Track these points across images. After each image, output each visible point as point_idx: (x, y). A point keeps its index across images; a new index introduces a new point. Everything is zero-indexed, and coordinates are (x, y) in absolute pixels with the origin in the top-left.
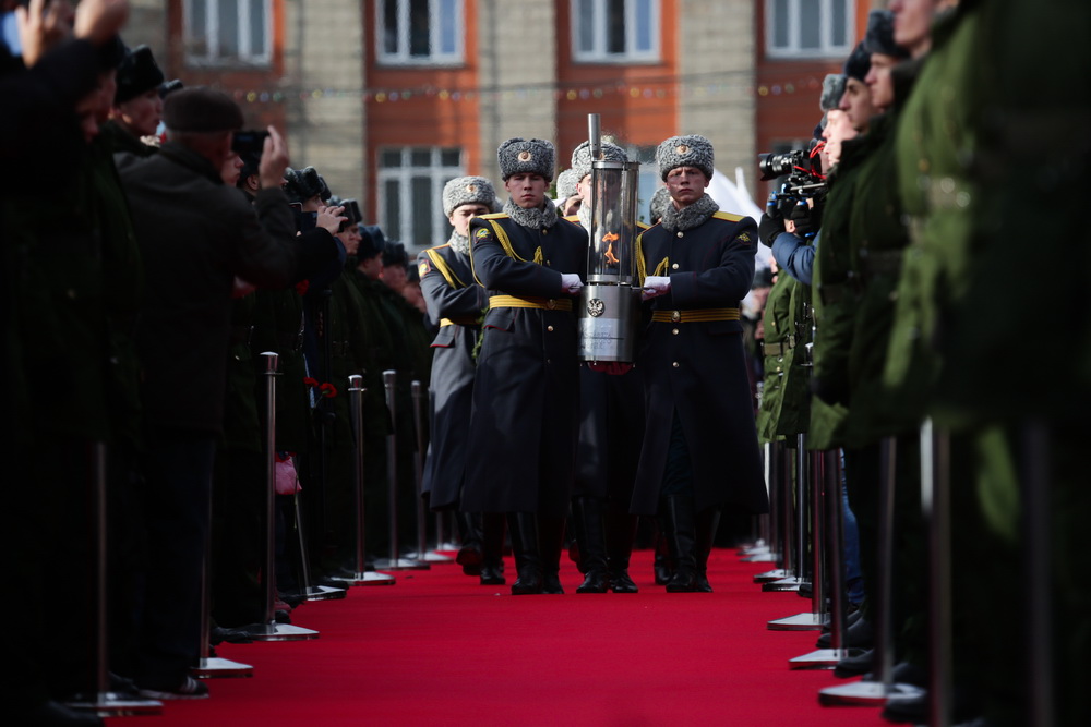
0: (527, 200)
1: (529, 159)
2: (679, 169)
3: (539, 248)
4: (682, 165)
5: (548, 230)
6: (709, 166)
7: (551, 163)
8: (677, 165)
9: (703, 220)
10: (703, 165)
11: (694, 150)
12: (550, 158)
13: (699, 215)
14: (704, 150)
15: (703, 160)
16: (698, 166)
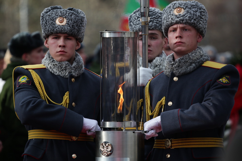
0: (61, 55)
1: (64, 23)
2: (175, 26)
3: (67, 93)
4: (177, 23)
5: (76, 78)
6: (200, 25)
7: (82, 27)
8: (173, 23)
9: (194, 67)
10: (194, 23)
11: (188, 12)
12: (81, 24)
13: (191, 64)
14: (196, 12)
15: (195, 19)
16: (190, 24)
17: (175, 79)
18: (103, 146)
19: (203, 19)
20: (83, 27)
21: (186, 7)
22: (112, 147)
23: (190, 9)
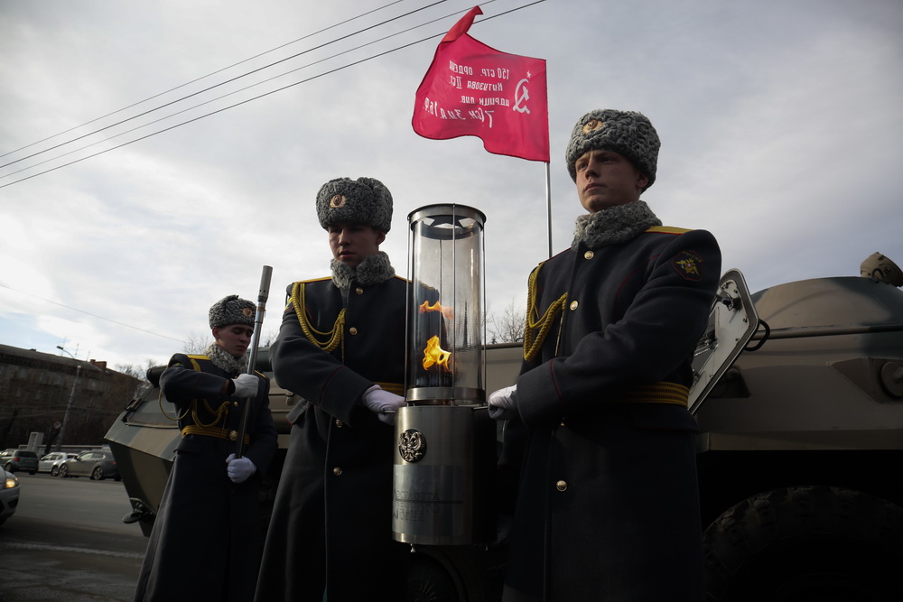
6: (639, 150)
7: (378, 207)
8: (580, 149)
9: (630, 234)
10: (624, 146)
11: (609, 125)
12: (375, 201)
13: (624, 226)
14: (628, 124)
15: (624, 138)
16: (617, 149)
17: (588, 255)
18: (406, 440)
19: (644, 139)
20: (380, 205)
21: (607, 117)
22: (424, 442)
23: (616, 120)
